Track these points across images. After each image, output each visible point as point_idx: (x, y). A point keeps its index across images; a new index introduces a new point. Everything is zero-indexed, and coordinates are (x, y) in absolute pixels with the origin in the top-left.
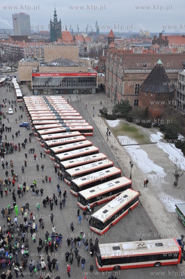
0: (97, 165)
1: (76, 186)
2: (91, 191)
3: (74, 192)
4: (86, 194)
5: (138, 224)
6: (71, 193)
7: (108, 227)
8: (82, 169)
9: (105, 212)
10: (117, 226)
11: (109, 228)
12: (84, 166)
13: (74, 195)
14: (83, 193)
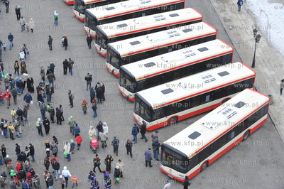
0: (181, 35)
1: (132, 79)
2: (165, 92)
3: (127, 93)
4: (154, 97)
5: (263, 163)
6: (121, 93)
7: (198, 167)
8: (146, 43)
9: (195, 135)
10: (216, 165)
11: (201, 170)
12: (151, 36)
13: (127, 98)
14: (147, 95)
